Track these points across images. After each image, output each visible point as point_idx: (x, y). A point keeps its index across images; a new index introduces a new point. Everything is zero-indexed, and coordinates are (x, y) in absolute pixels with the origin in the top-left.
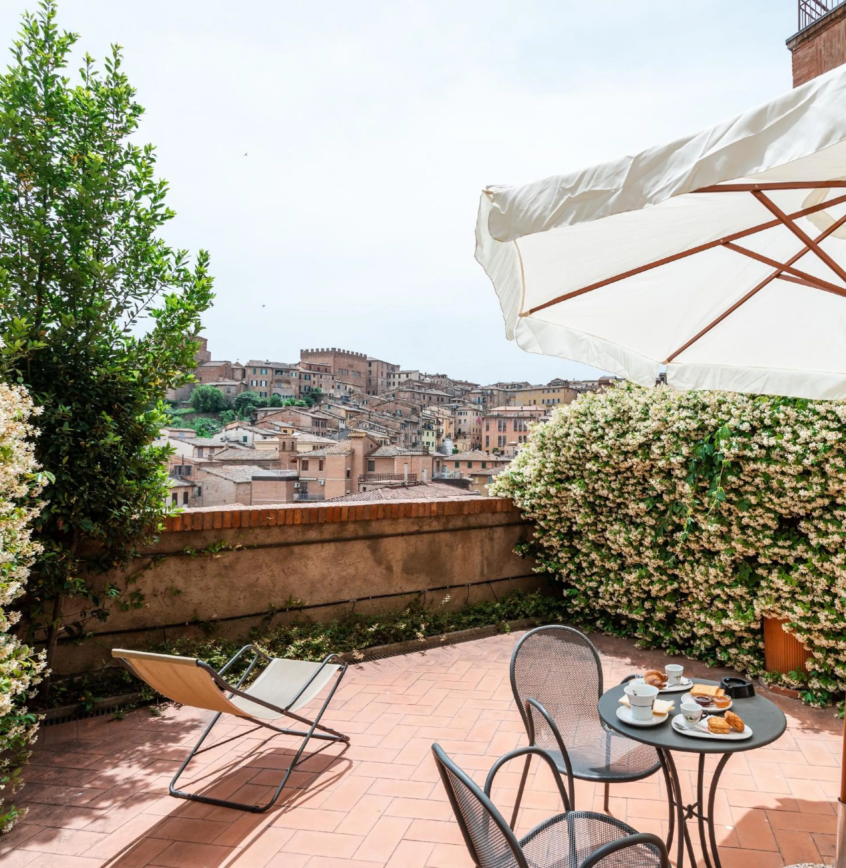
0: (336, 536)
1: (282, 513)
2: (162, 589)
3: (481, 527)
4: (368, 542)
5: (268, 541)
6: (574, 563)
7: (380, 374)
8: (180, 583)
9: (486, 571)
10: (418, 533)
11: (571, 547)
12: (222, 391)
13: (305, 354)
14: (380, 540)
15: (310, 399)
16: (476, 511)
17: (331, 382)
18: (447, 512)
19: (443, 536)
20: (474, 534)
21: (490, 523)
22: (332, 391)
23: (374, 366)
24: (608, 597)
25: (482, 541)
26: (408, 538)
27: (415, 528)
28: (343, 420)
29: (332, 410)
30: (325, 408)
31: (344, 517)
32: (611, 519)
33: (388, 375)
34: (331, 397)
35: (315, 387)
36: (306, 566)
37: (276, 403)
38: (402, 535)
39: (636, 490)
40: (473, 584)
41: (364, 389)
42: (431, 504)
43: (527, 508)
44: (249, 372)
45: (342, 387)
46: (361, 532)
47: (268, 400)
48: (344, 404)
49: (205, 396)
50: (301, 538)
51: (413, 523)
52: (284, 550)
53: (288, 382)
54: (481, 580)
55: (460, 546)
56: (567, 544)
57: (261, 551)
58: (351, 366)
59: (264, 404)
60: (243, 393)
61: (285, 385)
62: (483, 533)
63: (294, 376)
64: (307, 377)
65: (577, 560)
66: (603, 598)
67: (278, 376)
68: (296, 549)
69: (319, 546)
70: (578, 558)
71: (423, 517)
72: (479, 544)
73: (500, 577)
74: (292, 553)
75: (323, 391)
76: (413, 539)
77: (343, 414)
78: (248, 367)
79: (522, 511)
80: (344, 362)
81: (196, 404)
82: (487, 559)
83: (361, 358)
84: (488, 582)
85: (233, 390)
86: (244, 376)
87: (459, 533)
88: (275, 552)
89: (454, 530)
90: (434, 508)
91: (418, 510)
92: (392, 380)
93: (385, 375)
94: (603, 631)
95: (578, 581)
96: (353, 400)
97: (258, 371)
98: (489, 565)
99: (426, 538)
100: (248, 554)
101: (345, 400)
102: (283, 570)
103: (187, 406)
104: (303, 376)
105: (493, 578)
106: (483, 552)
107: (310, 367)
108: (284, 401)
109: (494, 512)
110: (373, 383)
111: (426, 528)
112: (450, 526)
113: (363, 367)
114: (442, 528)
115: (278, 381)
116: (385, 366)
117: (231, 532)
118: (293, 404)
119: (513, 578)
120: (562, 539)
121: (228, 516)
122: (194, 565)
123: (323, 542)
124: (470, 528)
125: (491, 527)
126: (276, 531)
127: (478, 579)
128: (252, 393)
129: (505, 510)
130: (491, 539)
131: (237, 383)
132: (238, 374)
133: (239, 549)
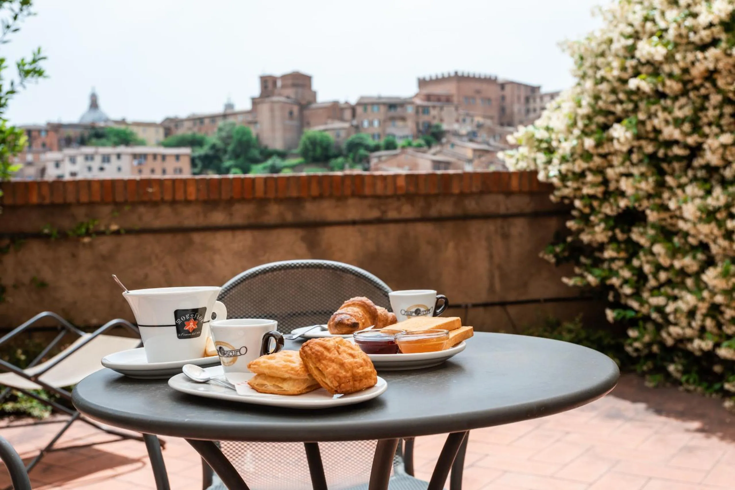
0: (252, 221)
1: (169, 184)
2: (26, 279)
3: (486, 217)
4: (301, 232)
5: (157, 224)
6: (632, 269)
7: (516, 99)
8: (47, 275)
9: (498, 286)
10: (380, 221)
11: (629, 241)
12: (331, 136)
13: (422, 83)
14: (320, 230)
15: (430, 138)
16: (474, 189)
17: (455, 114)
18: (423, 189)
19: (421, 228)
20: (474, 226)
21: (502, 210)
22: (456, 126)
23: (508, 88)
24: (684, 321)
25: (488, 239)
26: (363, 228)
27: (375, 214)
28: (470, 161)
29: (457, 150)
30: (448, 149)
31: (260, 192)
32: (684, 180)
33: (527, 99)
34: (456, 134)
35: (435, 122)
36: (212, 262)
37: (390, 146)
38: (354, 223)
39: (721, 116)
40: (475, 306)
41: (496, 121)
42: (395, 177)
43: (556, 181)
44: (360, 110)
45: (468, 120)
46: (289, 217)
47: (382, 142)
48: (471, 140)
49: (314, 142)
50: (201, 221)
51: (371, 207)
52: (180, 238)
53: (403, 119)
54: (490, 300)
55: (451, 245)
56: (620, 236)
57: (149, 238)
58: (478, 92)
59: (377, 148)
60: (353, 136)
61: (400, 123)
62: (491, 227)
63: (410, 110)
64: (425, 110)
65: (636, 263)
66: (676, 324)
67: (392, 113)
68: (197, 237)
69: (229, 235)
70: (639, 258)
71: (387, 197)
72: (484, 243)
73: (524, 298)
74: (191, 242)
75: (445, 127)
76: (372, 231)
77: (470, 154)
78: (359, 104)
79: (550, 187)
80: (469, 88)
81: (305, 154)
82: (499, 267)
83: (490, 81)
84: (503, 304)
85: (343, 134)
86: (354, 115)
87: (450, 225)
88: (168, 238)
89: (440, 220)
90: (401, 183)
91: (374, 185)
92: (532, 106)
93: (523, 100)
94: (681, 384)
95: (637, 295)
96: (483, 135)
97: (369, 108)
98: (504, 277)
99: (394, 230)
100: (132, 241)
101: (472, 136)
102: (180, 266)
103: (295, 156)
104: (420, 110)
105: (512, 297)
106: (491, 257)
107: (428, 97)
108: (400, 143)
109: (508, 193)
110: (508, 111)
111: (392, 214)
112: (433, 212)
113: (493, 92)
114: (418, 216)
115: (393, 119)
116: (523, 89)
117: (106, 210)
118: (410, 145)
119: (547, 301)
120: (612, 229)
121: (96, 187)
122: (63, 251)
123: (233, 228)
124: (467, 217)
125: (505, 217)
126: (166, 210)
127: (484, 297)
128: (363, 135)
129: (526, 188)
130: (506, 236)
131: (346, 125)
132: (348, 114)
133: (117, 233)
